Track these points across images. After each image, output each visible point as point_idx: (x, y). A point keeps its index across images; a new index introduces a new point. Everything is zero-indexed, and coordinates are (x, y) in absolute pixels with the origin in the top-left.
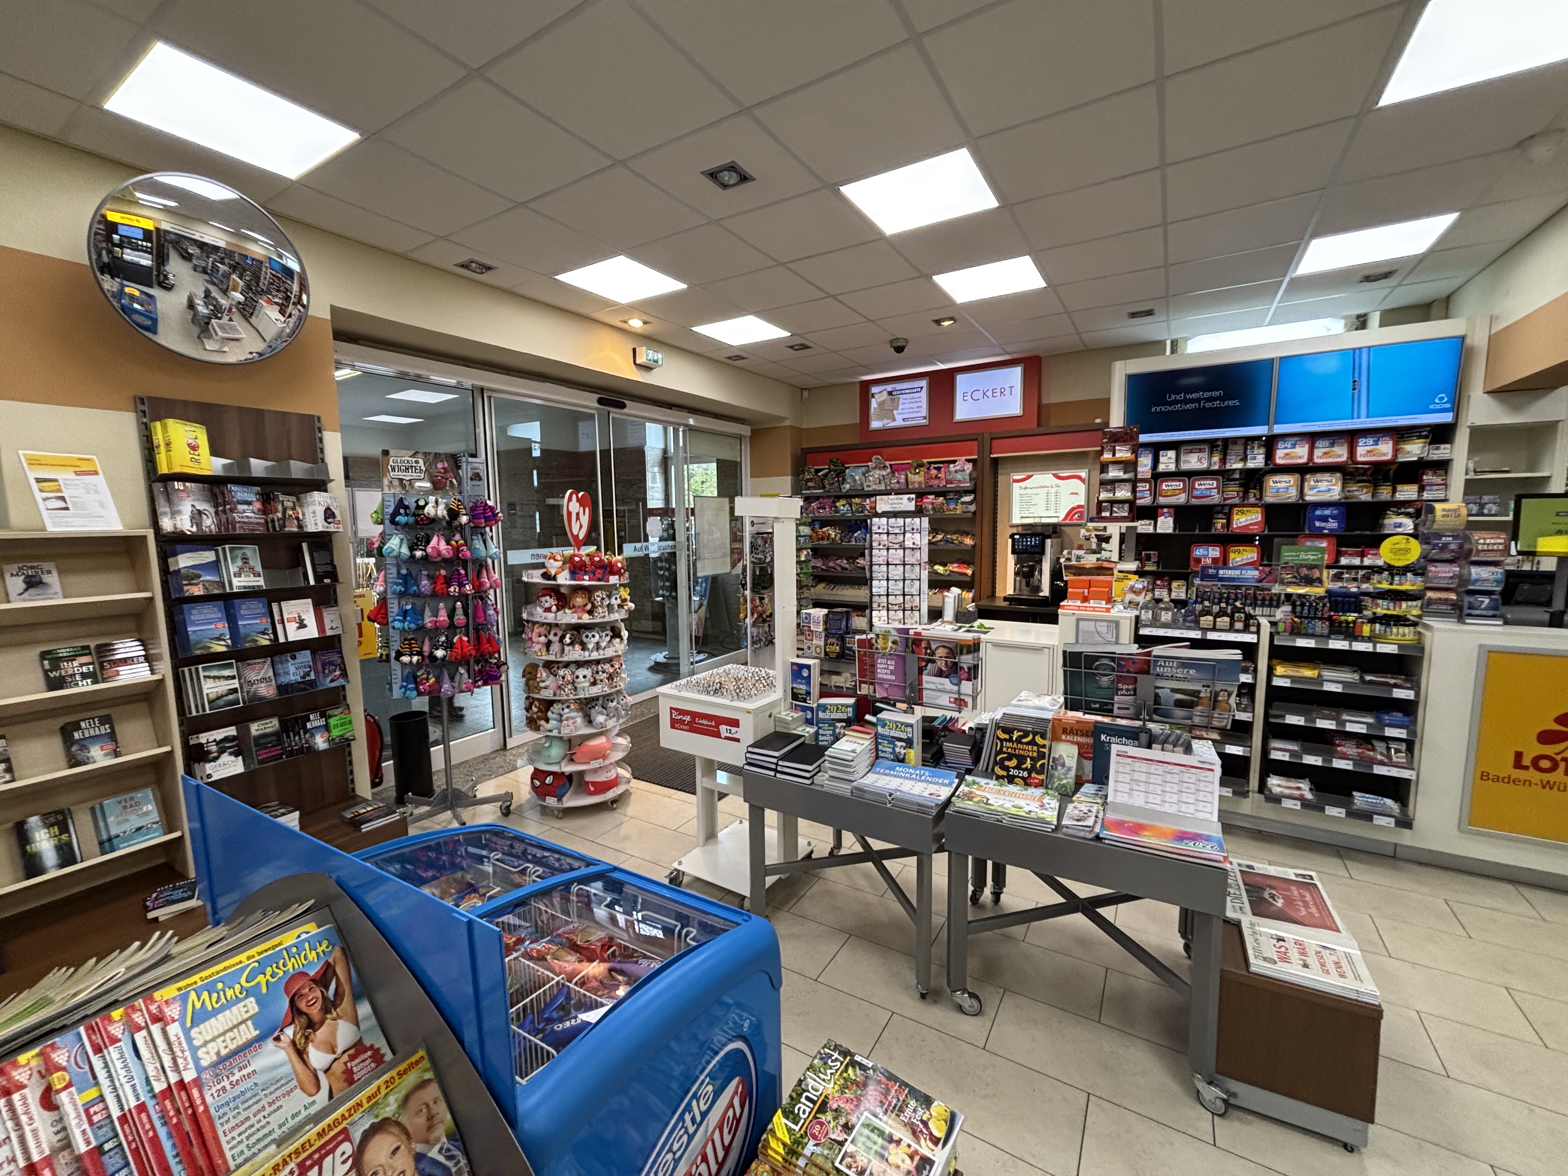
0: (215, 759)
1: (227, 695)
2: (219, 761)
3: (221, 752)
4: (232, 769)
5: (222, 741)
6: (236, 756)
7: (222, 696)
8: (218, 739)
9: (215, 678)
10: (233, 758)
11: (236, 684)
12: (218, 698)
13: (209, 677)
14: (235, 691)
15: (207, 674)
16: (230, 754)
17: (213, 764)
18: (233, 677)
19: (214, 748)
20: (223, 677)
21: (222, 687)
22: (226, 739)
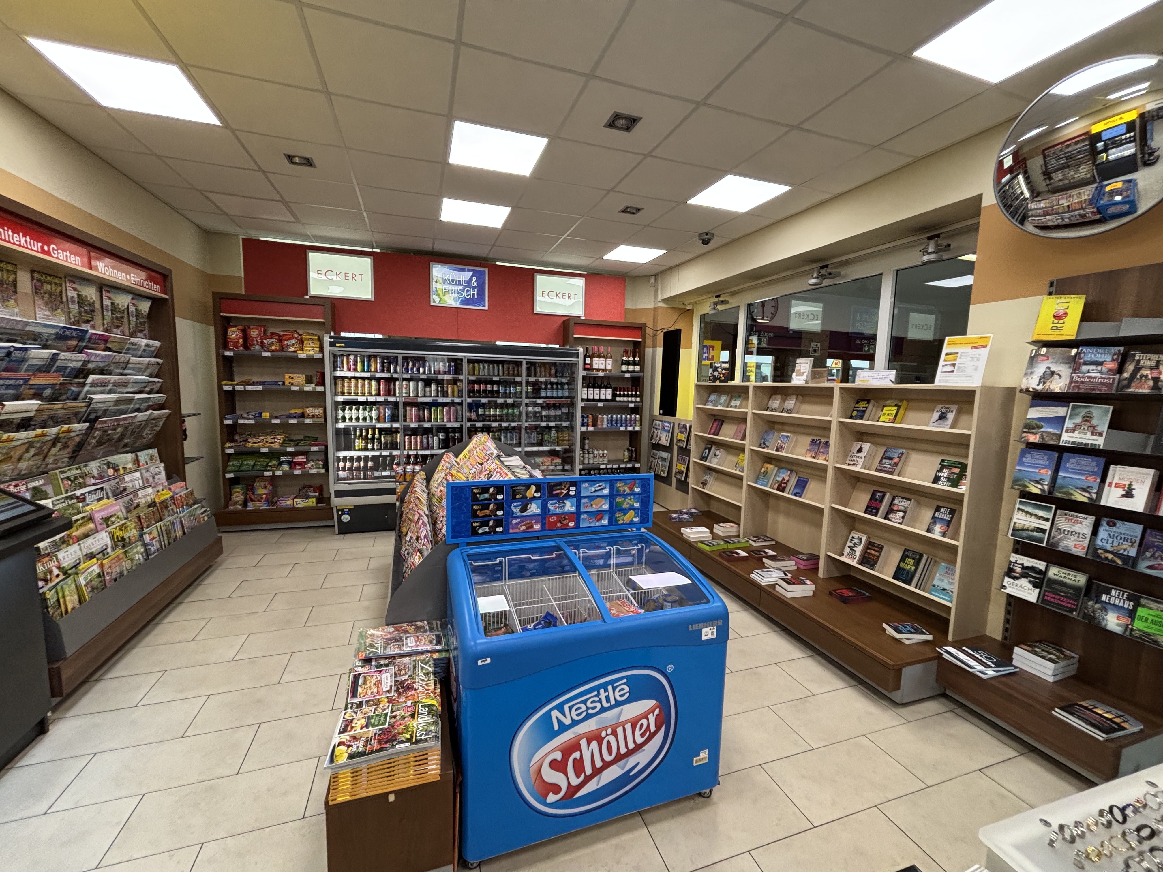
0: (1015, 578)
1: (1031, 531)
2: (1016, 582)
3: (1024, 575)
4: (1026, 594)
5: (1027, 568)
6: (1035, 586)
7: (1028, 530)
8: (1026, 565)
9: (1027, 513)
10: (1030, 586)
11: (1047, 526)
12: (1023, 530)
13: (1023, 511)
14: (1043, 531)
15: (1022, 507)
16: (1030, 582)
17: (1011, 580)
18: (1047, 520)
19: (1019, 570)
20: (1036, 515)
21: (1031, 522)
22: (1032, 569)
